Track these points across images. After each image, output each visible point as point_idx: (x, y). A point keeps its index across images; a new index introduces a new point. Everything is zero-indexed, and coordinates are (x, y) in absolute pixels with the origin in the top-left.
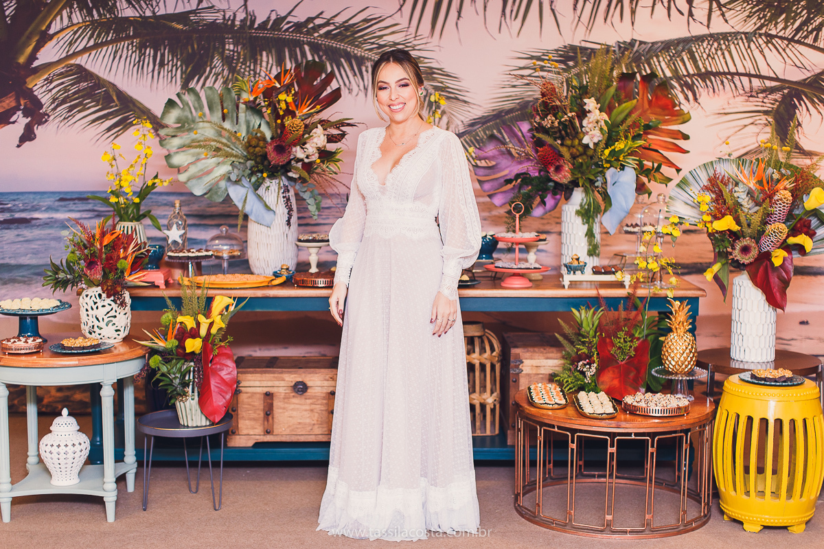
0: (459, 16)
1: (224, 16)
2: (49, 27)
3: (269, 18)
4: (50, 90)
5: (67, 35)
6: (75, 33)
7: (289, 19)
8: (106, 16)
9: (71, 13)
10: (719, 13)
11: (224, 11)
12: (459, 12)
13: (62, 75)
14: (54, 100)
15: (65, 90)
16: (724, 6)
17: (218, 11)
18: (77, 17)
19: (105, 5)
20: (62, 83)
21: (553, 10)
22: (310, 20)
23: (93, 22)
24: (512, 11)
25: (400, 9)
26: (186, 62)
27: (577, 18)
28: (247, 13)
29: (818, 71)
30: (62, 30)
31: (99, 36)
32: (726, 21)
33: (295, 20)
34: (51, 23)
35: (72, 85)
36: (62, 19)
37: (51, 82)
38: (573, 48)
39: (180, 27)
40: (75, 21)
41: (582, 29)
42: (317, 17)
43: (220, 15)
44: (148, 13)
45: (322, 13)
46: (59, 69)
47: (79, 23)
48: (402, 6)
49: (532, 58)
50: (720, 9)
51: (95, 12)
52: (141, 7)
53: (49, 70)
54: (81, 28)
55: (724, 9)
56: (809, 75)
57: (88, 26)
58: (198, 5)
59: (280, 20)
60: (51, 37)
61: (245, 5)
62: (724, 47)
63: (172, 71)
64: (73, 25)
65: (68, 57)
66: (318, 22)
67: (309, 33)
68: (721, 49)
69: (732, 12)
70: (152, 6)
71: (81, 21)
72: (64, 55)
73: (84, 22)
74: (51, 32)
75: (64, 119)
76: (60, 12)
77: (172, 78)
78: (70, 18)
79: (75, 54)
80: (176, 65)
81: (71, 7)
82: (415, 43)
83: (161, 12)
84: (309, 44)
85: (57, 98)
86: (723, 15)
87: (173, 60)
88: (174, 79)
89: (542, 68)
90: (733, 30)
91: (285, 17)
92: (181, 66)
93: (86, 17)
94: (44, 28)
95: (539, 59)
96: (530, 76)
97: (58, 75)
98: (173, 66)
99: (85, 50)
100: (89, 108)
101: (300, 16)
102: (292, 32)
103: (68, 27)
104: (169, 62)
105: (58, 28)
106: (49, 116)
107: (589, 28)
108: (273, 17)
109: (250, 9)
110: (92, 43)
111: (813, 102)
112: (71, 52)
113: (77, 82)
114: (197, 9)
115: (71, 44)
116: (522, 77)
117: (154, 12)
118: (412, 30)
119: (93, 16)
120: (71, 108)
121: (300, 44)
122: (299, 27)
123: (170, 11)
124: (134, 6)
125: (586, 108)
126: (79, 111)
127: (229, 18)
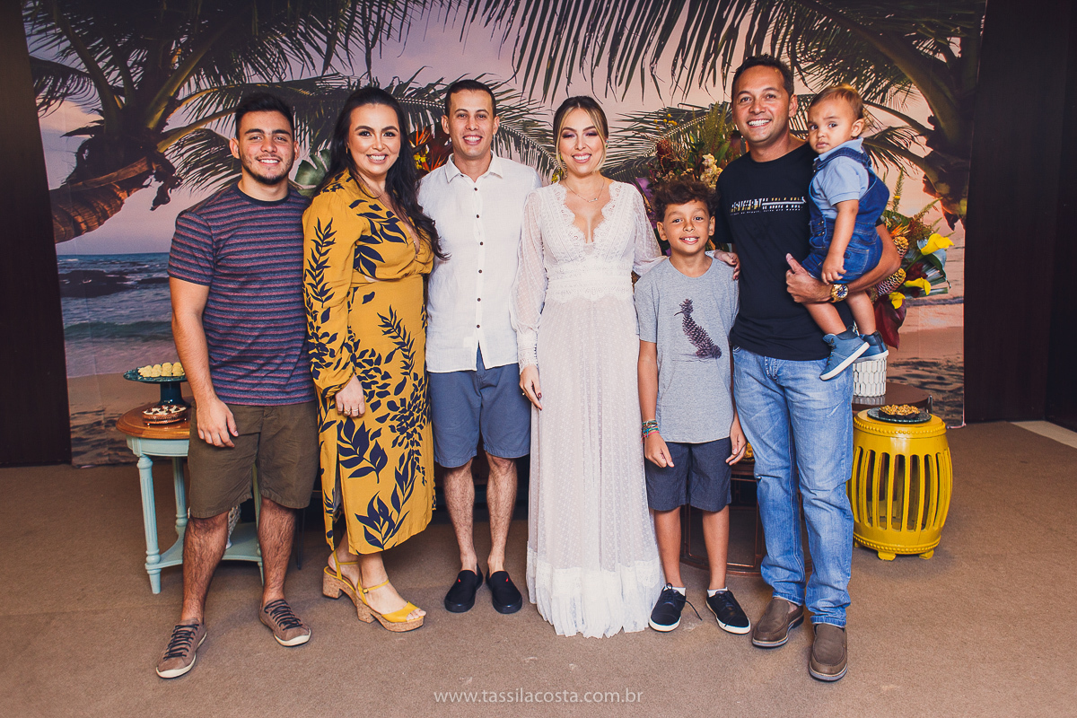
0: (569, 82)
1: (349, 82)
2: (177, 93)
3: (392, 84)
4: (182, 155)
5: (196, 101)
6: (204, 99)
7: (411, 85)
8: (233, 82)
9: (199, 79)
10: (799, 77)
11: (348, 78)
12: (569, 79)
13: (192, 140)
14: (186, 164)
15: (197, 155)
16: (804, 70)
17: (343, 78)
18: (205, 84)
19: (232, 72)
20: (194, 148)
21: (653, 76)
22: (431, 86)
23: (221, 88)
24: (616, 77)
25: (515, 76)
26: (313, 127)
27: (675, 83)
28: (370, 80)
29: (884, 128)
30: (190, 96)
31: (227, 102)
32: (806, 85)
33: (417, 86)
34: (179, 89)
35: (203, 149)
36: (189, 85)
37: (182, 147)
38: (671, 110)
39: (307, 93)
40: (203, 87)
41: (679, 93)
42: (438, 83)
43: (345, 82)
44: (275, 80)
45: (442, 79)
46: (190, 134)
47: (207, 89)
48: (516, 73)
49: (635, 120)
50: (801, 74)
51: (222, 79)
52: (268, 74)
53: (180, 135)
54: (209, 94)
55: (804, 74)
56: (877, 132)
57: (216, 92)
58: (323, 72)
59: (402, 86)
60: (180, 103)
61: (369, 72)
62: (804, 108)
63: (300, 135)
64: (201, 91)
65: (198, 123)
66: (438, 88)
67: (431, 98)
68: (801, 110)
69: (811, 76)
70: (278, 73)
71: (209, 87)
72: (194, 120)
73: (211, 88)
74: (180, 98)
75: (197, 182)
76: (187, 79)
77: (301, 142)
78: (198, 84)
79: (205, 120)
80: (305, 129)
81: (199, 74)
82: (529, 107)
83: (288, 79)
84: (430, 109)
85: (189, 162)
86: (803, 79)
87: (301, 125)
88: (303, 143)
89: (644, 130)
90: (812, 93)
91: (408, 84)
92: (309, 130)
93: (213, 83)
94: (172, 94)
95: (641, 121)
96: (633, 137)
97: (189, 140)
98: (301, 131)
99: (215, 115)
100: (221, 172)
101: (421, 82)
102: (414, 98)
103: (196, 93)
104: (297, 126)
105: (187, 94)
106: (182, 180)
107: (686, 93)
108: (396, 83)
109: (373, 76)
110: (221, 109)
111: (880, 157)
112: (200, 118)
113: (208, 146)
114: (323, 76)
115: (200, 110)
116: (627, 138)
117: (280, 79)
118: (526, 95)
119: (220, 83)
120: (203, 172)
121: (422, 109)
122: (420, 92)
123: (296, 78)
124: (261, 73)
125: (705, 163)
126: (212, 175)
127: (354, 84)
